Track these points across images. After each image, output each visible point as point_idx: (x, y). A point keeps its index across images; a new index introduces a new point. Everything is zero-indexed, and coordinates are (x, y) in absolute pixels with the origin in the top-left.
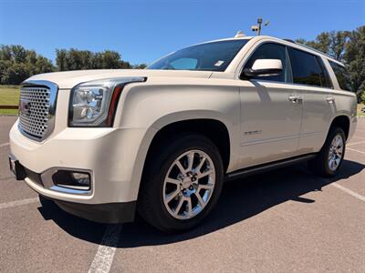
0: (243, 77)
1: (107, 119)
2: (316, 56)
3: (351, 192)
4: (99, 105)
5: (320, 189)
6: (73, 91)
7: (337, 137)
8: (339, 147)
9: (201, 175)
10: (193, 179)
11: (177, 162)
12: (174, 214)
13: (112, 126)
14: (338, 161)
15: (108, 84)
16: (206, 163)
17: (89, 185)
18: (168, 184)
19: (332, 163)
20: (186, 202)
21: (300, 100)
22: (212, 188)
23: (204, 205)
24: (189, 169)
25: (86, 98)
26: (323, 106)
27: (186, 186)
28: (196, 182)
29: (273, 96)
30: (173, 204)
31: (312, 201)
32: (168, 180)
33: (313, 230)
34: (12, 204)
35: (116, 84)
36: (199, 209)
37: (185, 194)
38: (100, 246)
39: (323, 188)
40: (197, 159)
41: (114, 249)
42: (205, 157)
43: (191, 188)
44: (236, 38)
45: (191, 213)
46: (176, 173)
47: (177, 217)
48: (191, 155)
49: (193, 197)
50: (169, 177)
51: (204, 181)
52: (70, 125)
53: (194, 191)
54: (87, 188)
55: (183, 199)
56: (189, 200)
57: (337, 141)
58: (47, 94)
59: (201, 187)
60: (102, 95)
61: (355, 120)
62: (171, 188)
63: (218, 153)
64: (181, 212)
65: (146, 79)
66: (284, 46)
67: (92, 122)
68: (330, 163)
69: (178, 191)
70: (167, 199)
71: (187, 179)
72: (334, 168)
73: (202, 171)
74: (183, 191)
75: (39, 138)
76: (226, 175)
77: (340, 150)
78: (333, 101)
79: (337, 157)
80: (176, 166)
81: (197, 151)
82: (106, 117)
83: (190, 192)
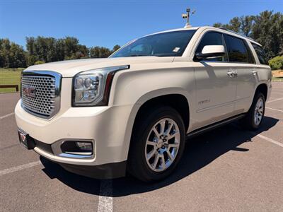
0: (195, 59)
1: (103, 101)
2: (243, 40)
3: (273, 141)
4: (96, 88)
5: (250, 141)
6: (74, 79)
7: (259, 100)
8: (261, 107)
9: (170, 137)
10: (164, 140)
11: (154, 129)
12: (153, 167)
13: (107, 105)
14: (260, 117)
15: (102, 72)
16: (173, 127)
17: (92, 151)
18: (148, 146)
19: (257, 119)
20: (160, 158)
21: (236, 75)
22: (178, 146)
23: (173, 159)
24: (162, 133)
25: (85, 83)
26: (251, 77)
27: (160, 146)
28: (167, 142)
29: (217, 73)
30: (152, 160)
31: (247, 150)
32: (148, 143)
33: (253, 173)
35: (108, 72)
36: (170, 163)
37: (159, 152)
38: (100, 197)
39: (252, 139)
40: (167, 125)
41: (111, 198)
42: (172, 123)
43: (163, 147)
44: (185, 28)
45: (164, 166)
46: (152, 137)
47: (156, 170)
48: (162, 122)
49: (165, 154)
50: (149, 140)
51: (172, 141)
52: (73, 105)
53: (166, 149)
54: (90, 153)
55: (159, 156)
56: (162, 156)
57: (260, 103)
58: (52, 82)
59: (170, 146)
60: (98, 81)
61: (271, 87)
62: (150, 148)
63: (180, 118)
64: (157, 167)
65: (129, 66)
66: (221, 33)
67: (91, 103)
68: (255, 119)
69: (154, 151)
70: (148, 157)
71: (161, 141)
72: (258, 123)
73: (170, 133)
74: (158, 150)
75: (47, 117)
76: (187, 135)
77: (261, 110)
78: (256, 73)
79: (259, 115)
80: (153, 131)
81: (167, 119)
82: (102, 97)
83: (162, 151)
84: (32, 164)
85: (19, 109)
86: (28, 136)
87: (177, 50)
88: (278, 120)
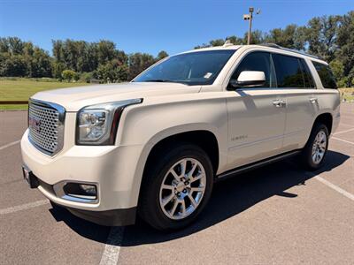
0: (230, 88)
1: (109, 139)
2: (300, 59)
3: (332, 185)
4: (101, 125)
5: (303, 183)
6: (79, 113)
7: (320, 133)
8: (322, 142)
9: (193, 180)
10: (186, 183)
11: (171, 171)
12: (170, 215)
13: (114, 144)
14: (321, 155)
15: (109, 107)
16: (197, 168)
17: (96, 195)
18: (164, 190)
19: (316, 156)
20: (180, 204)
21: (284, 105)
22: (203, 190)
23: (196, 205)
24: (183, 175)
25: (90, 119)
26: (308, 106)
27: (180, 190)
28: (189, 186)
29: (258, 103)
30: (169, 207)
31: (295, 196)
32: (164, 186)
34: (25, 206)
35: (116, 107)
36: (192, 209)
37: (179, 197)
38: (107, 245)
39: (306, 182)
40: (189, 166)
41: (119, 247)
42: (196, 163)
43: (184, 191)
44: (224, 47)
45: (185, 213)
46: (170, 180)
47: (173, 218)
48: (183, 163)
49: (187, 199)
50: (165, 184)
51: (196, 184)
52: (77, 143)
53: (187, 194)
54: (94, 197)
55: (178, 201)
56: (183, 202)
57: (321, 136)
58: (56, 115)
59: (193, 189)
60: (104, 117)
61: (339, 115)
62: (167, 193)
63: (208, 159)
64: (176, 213)
65: (142, 100)
66: (269, 53)
67: (96, 141)
68: (314, 158)
69: (173, 195)
70: (163, 203)
71: (182, 183)
72: (318, 162)
73: (194, 175)
74: (178, 195)
75: (51, 153)
76: (216, 177)
77: (324, 145)
78: (316, 101)
79: (320, 151)
80: (170, 174)
81: (189, 159)
82: (108, 136)
83: (183, 195)
84: (39, 203)
85: (26, 141)
86: (31, 173)
87: (208, 75)
88: (348, 157)
